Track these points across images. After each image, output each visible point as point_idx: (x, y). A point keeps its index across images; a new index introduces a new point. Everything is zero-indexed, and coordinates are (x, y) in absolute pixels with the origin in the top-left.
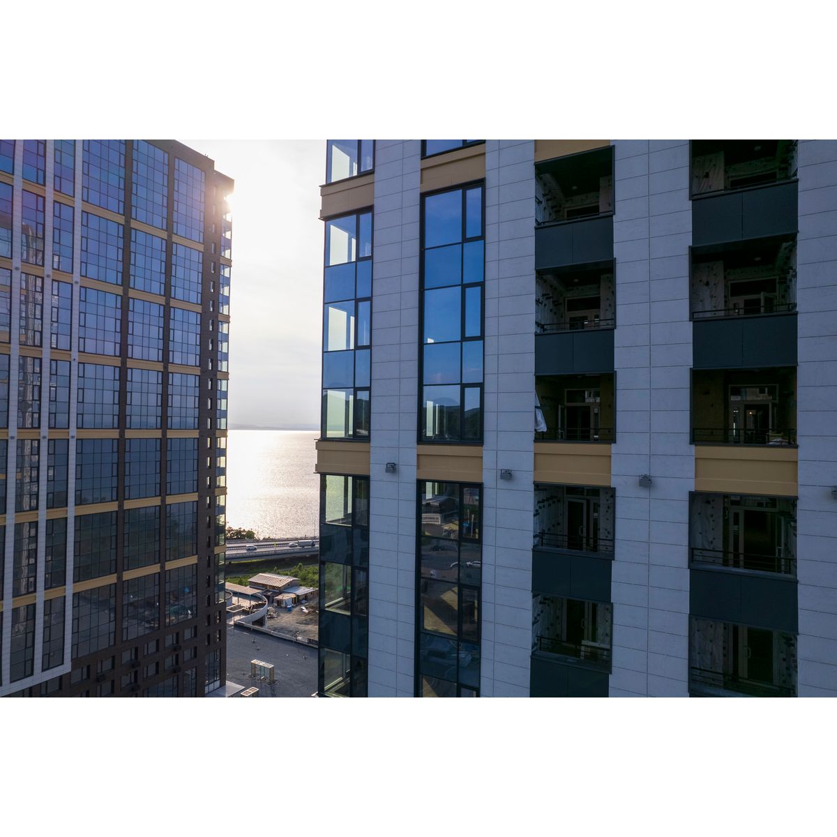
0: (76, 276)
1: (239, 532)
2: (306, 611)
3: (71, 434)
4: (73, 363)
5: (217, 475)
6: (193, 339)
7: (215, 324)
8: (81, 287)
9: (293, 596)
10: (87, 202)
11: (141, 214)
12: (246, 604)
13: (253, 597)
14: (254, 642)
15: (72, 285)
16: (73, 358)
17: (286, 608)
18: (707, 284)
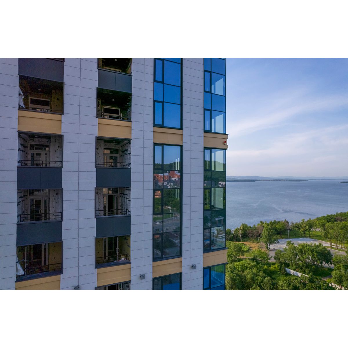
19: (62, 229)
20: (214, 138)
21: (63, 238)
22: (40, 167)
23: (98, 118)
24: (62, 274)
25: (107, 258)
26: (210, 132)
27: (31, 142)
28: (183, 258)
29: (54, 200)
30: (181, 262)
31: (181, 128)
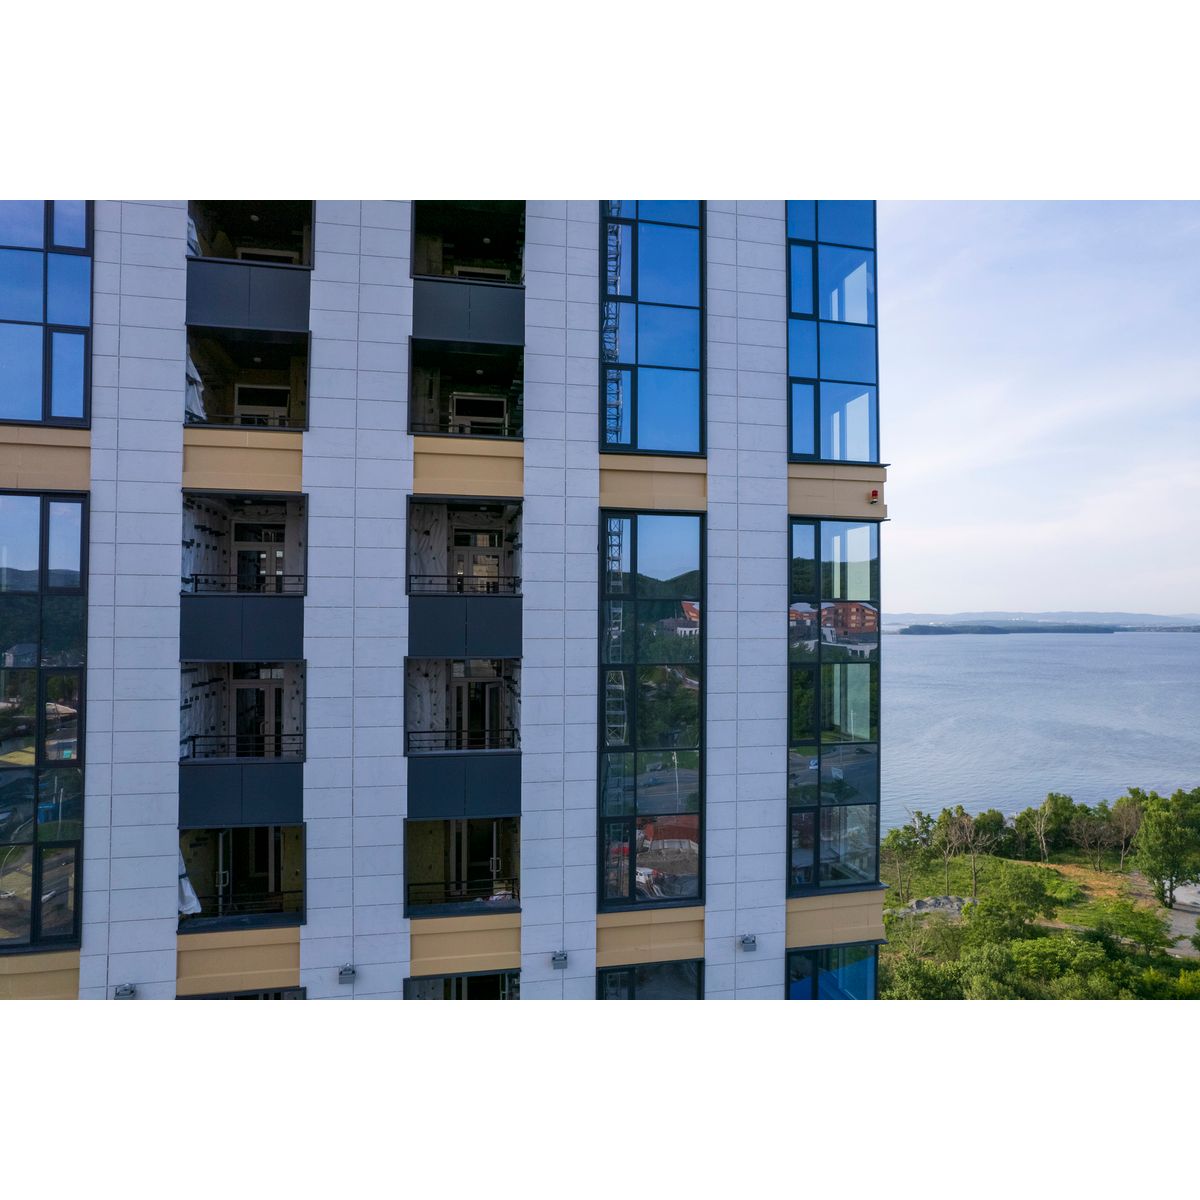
18: (426, 675)
19: (306, 785)
20: (830, 484)
21: (309, 813)
23: (415, 436)
24: (305, 923)
25: (464, 886)
26: (814, 459)
27: (237, 519)
28: (708, 907)
29: (294, 695)
30: (703, 921)
31: (702, 454)
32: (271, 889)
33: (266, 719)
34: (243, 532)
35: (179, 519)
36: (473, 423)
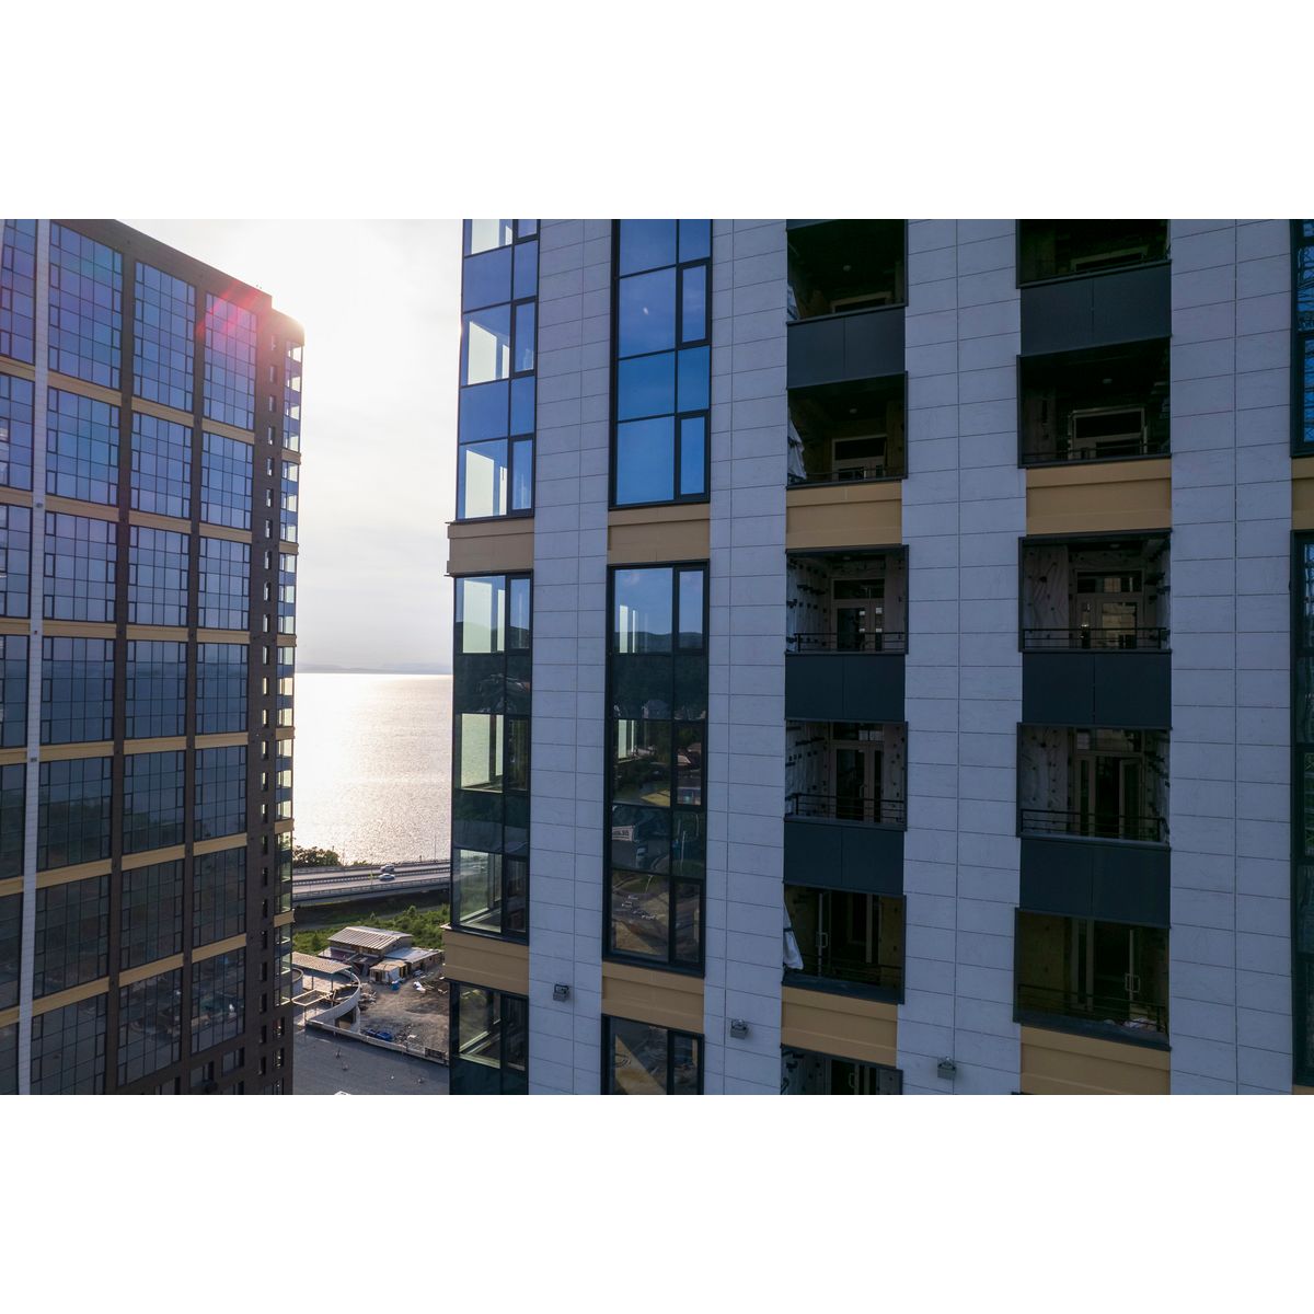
0: (39, 496)
1: (312, 854)
2: (421, 989)
3: (30, 755)
4: (32, 639)
5: (278, 799)
6: (238, 586)
7: (273, 556)
8: (47, 512)
9: (401, 964)
10: (57, 371)
11: (150, 389)
12: (326, 988)
13: (339, 976)
14: (338, 1056)
15: (31, 509)
16: (32, 630)
17: (389, 983)
18: (1043, 745)
19: (906, 856)
21: (910, 884)
22: (860, 653)
23: (1027, 468)
24: (903, 1002)
25: (1090, 1000)
27: (837, 576)
29: (895, 758)
32: (869, 959)
33: (866, 782)
34: (842, 590)
35: (783, 579)
36: (1099, 444)
